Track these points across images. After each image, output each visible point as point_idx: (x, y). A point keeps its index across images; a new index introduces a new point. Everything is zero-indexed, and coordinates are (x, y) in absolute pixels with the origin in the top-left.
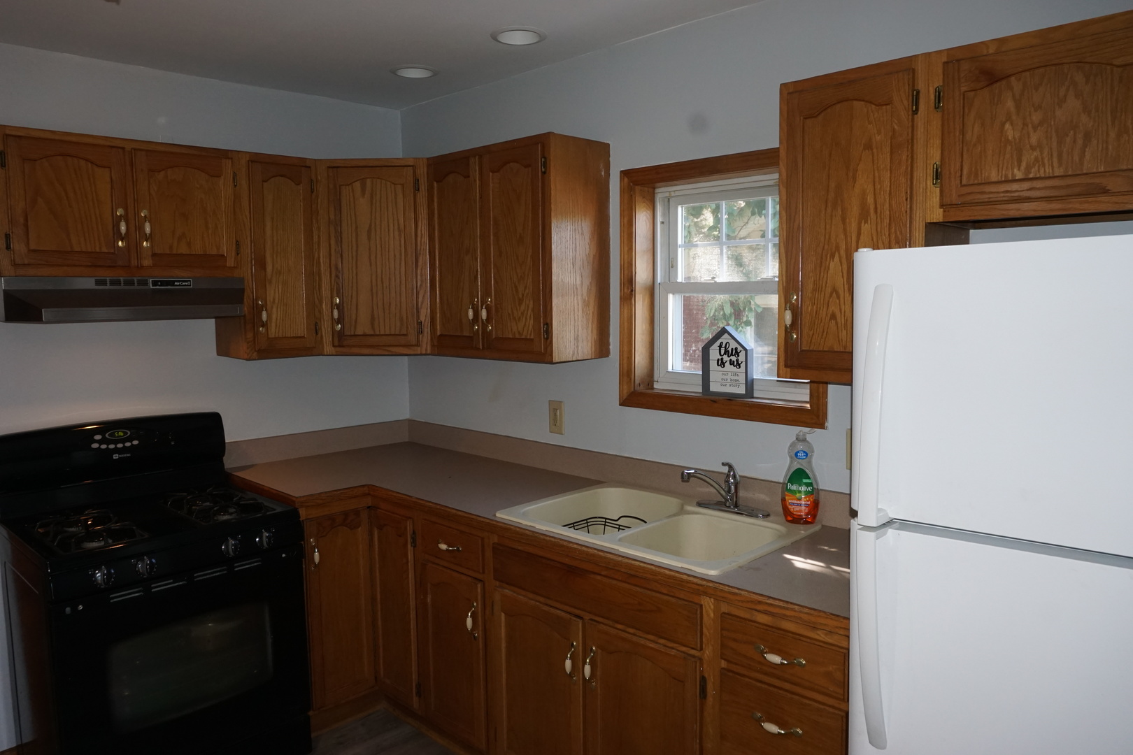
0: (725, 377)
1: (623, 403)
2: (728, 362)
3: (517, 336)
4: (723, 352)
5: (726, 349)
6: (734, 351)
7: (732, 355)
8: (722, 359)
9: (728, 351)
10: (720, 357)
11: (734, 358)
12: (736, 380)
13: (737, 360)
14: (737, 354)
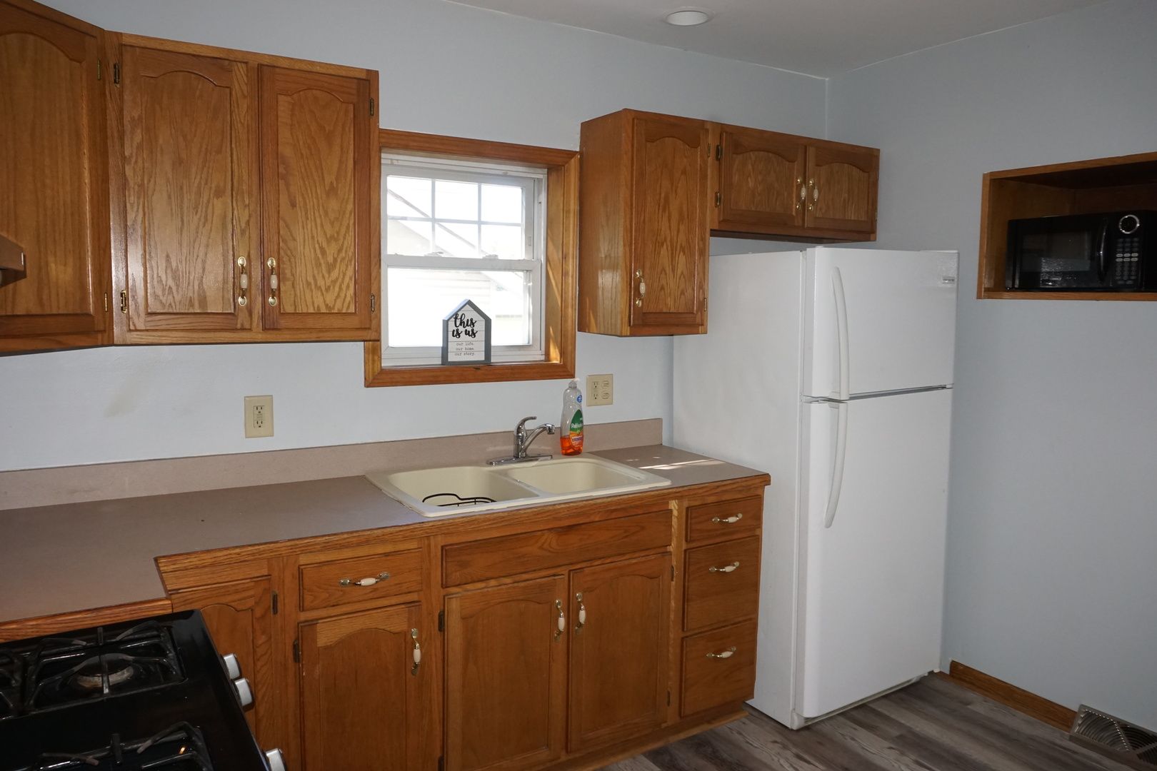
0: (459, 347)
1: (369, 384)
2: (464, 333)
3: (323, 310)
4: (458, 323)
5: (461, 320)
6: (469, 322)
7: (467, 325)
8: (457, 330)
9: (464, 322)
10: (455, 328)
11: (469, 329)
12: (470, 349)
13: (473, 330)
14: (473, 324)
